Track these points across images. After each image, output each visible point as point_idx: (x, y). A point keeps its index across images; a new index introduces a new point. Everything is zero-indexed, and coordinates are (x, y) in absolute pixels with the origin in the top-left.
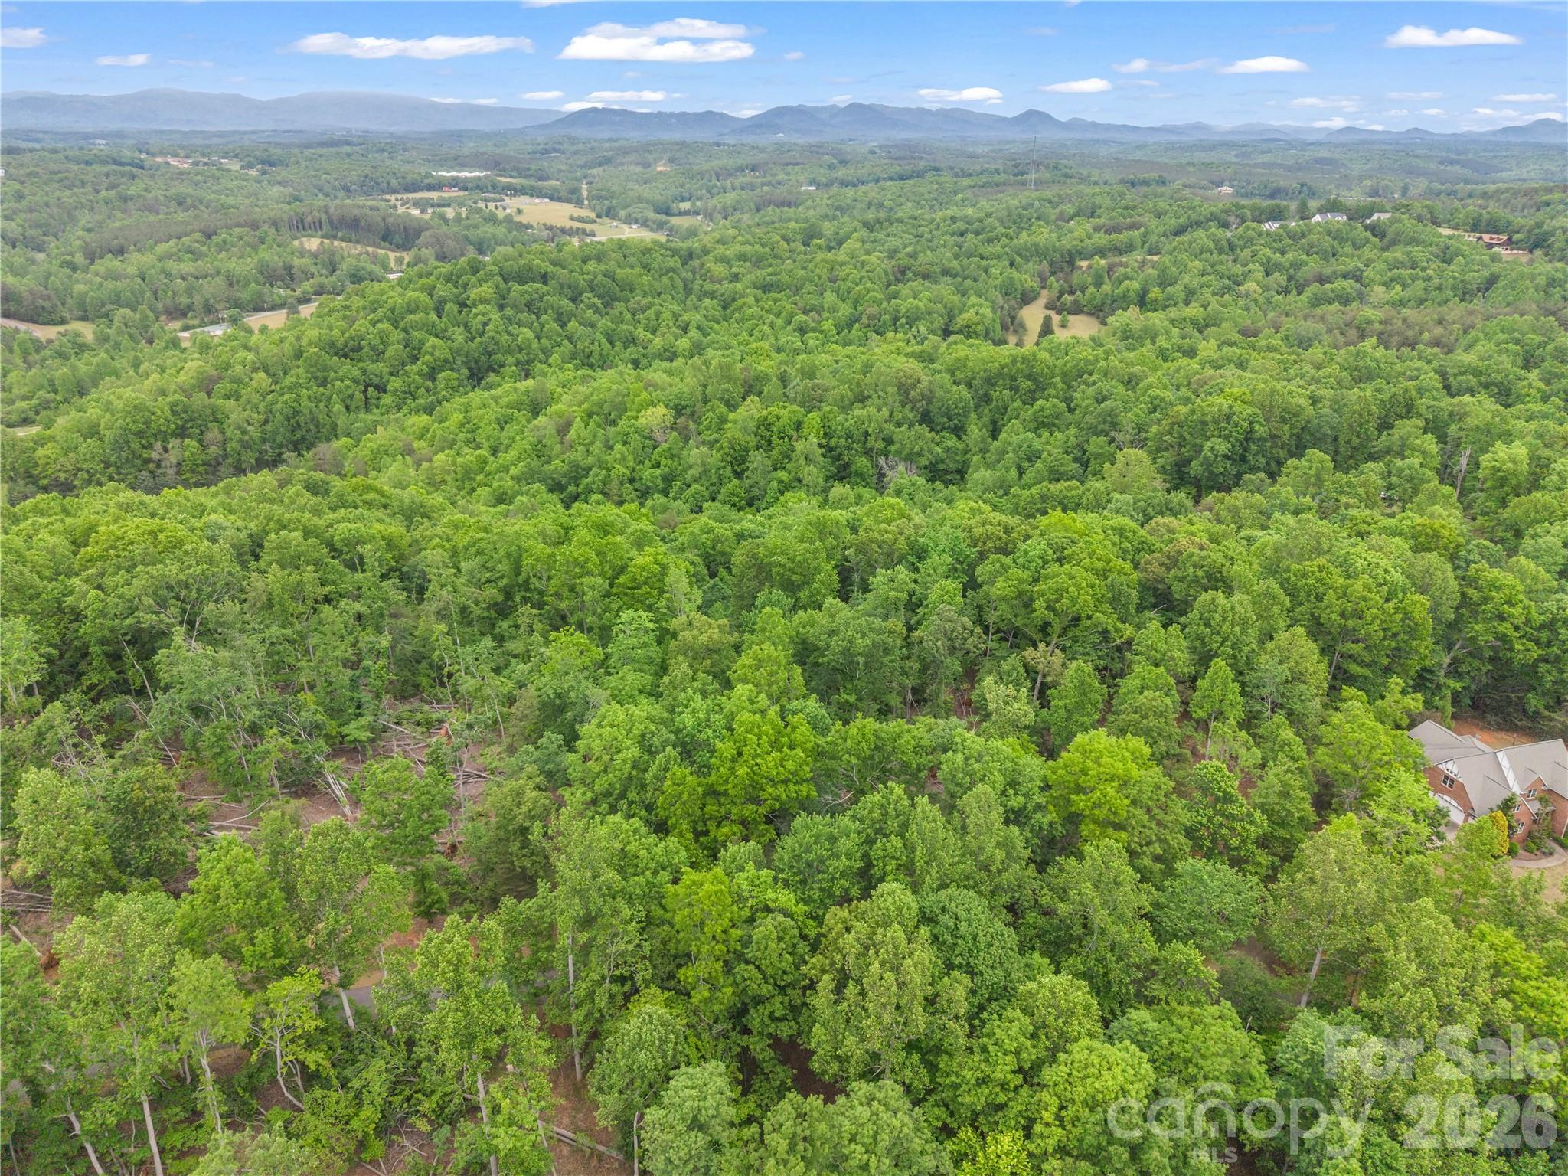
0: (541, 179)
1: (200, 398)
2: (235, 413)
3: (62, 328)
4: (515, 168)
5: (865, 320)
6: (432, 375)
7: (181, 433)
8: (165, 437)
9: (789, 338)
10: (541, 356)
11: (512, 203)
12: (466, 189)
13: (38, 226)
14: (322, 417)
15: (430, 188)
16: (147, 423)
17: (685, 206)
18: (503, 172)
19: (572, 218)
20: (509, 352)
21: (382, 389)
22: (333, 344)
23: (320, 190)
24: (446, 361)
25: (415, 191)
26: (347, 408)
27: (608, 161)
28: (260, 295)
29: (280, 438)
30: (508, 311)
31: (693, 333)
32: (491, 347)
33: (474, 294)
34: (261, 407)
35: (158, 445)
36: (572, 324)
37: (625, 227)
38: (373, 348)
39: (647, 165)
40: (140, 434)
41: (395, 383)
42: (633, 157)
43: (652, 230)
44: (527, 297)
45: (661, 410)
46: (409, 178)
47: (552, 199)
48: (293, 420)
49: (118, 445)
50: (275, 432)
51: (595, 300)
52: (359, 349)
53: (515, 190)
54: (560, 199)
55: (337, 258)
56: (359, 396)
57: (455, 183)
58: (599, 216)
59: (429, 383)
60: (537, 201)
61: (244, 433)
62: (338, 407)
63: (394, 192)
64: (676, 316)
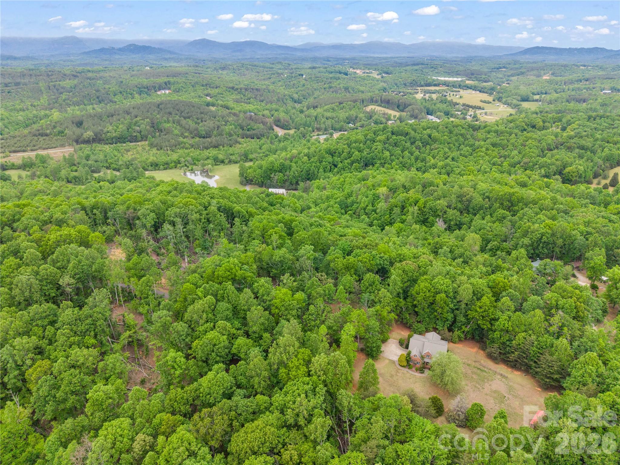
0: (485, 82)
1: (288, 163)
2: (294, 167)
3: (286, 131)
4: (476, 77)
5: (522, 164)
6: (352, 164)
7: (280, 171)
8: (276, 171)
9: (485, 166)
10: (390, 162)
11: (462, 92)
12: (448, 86)
13: (303, 96)
14: (316, 172)
15: (435, 85)
16: (273, 167)
17: (537, 97)
18: (470, 79)
19: (481, 101)
20: (380, 159)
21: (336, 166)
22: (330, 150)
23: (396, 85)
24: (357, 160)
25: (429, 86)
26: (325, 171)
27: (522, 73)
28: (343, 126)
29: (303, 177)
30: (387, 145)
31: (448, 161)
32: (374, 157)
33: (379, 138)
34: (302, 167)
35: (273, 174)
36: (406, 153)
37: (502, 106)
38: (339, 153)
39: (539, 76)
40: (271, 170)
41: (340, 165)
42: (535, 72)
43: (512, 108)
44: (396, 141)
45: (386, 188)
46: (429, 81)
47: (480, 92)
48: (308, 172)
49: (265, 172)
50: (303, 175)
51: (420, 144)
52: (335, 153)
53: (468, 87)
54: (483, 92)
55: (373, 115)
56: (329, 167)
57: (446, 84)
58: (494, 100)
59: (350, 167)
60: (474, 92)
61: (294, 174)
62: (321, 170)
63: (422, 86)
64: (445, 153)
